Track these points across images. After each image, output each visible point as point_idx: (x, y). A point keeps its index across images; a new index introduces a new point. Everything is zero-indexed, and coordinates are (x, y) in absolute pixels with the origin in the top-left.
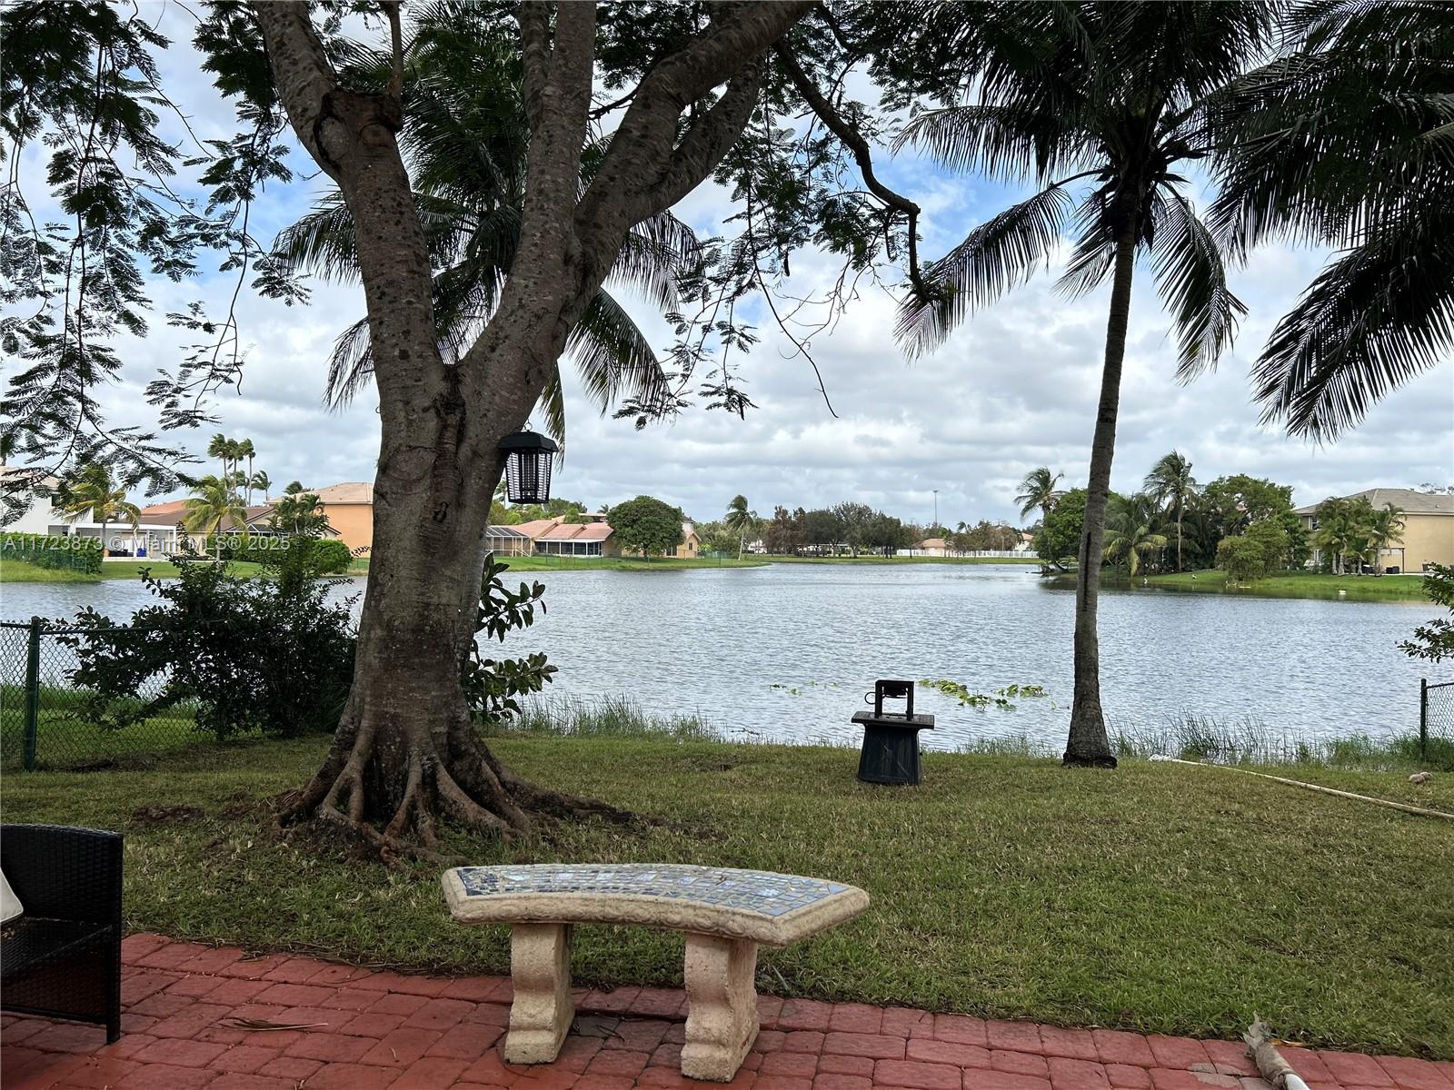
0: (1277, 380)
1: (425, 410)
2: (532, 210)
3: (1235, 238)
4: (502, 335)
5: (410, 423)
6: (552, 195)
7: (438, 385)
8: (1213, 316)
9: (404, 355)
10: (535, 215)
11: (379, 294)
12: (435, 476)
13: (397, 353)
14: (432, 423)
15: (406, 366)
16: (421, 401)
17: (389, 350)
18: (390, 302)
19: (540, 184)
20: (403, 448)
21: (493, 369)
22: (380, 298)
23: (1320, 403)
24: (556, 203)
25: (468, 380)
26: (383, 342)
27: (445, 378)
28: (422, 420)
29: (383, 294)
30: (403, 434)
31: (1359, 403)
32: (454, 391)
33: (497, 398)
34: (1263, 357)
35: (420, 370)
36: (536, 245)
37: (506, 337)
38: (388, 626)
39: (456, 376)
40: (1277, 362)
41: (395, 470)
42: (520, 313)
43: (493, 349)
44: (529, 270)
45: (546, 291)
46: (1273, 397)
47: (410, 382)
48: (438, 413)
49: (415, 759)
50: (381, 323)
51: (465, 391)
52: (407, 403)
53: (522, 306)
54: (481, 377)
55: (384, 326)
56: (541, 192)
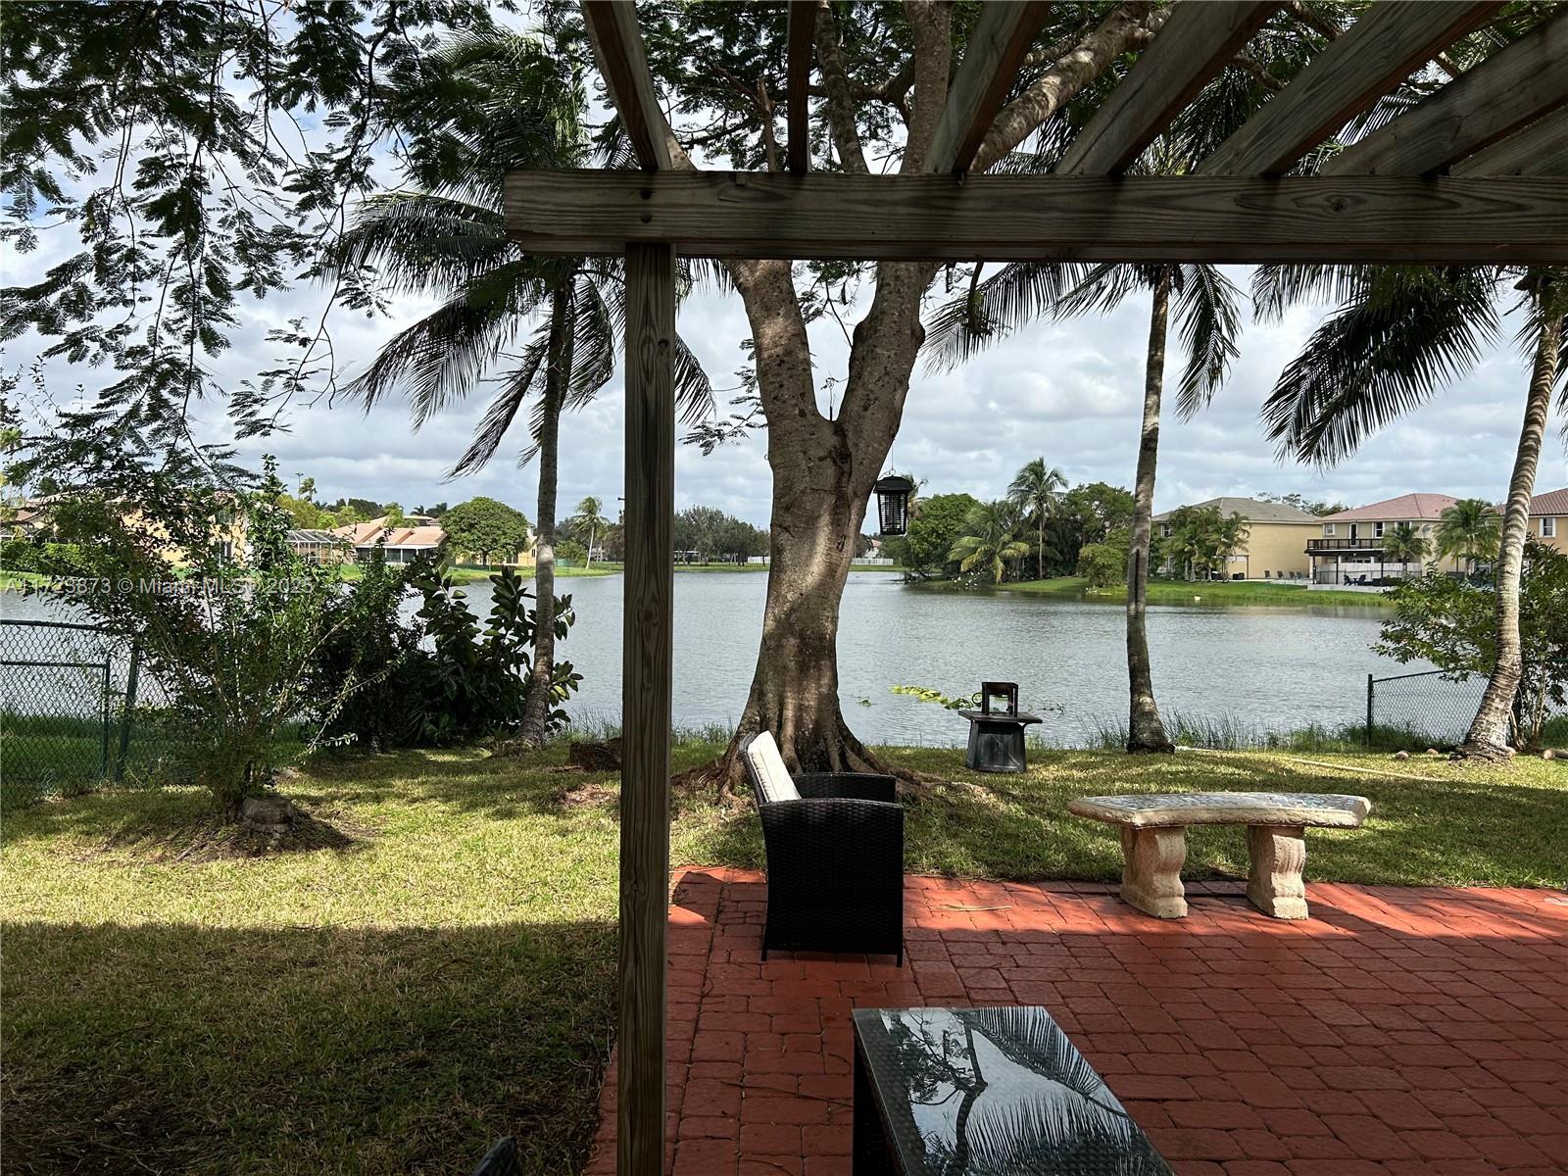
0: (1285, 420)
1: (821, 459)
2: (891, 293)
3: (1273, 297)
4: (872, 396)
5: (810, 469)
6: (906, 281)
7: (831, 440)
8: (1209, 359)
9: (802, 414)
10: (893, 296)
11: (778, 362)
12: (837, 514)
13: (797, 412)
14: (829, 471)
15: (805, 422)
16: (817, 452)
17: (790, 409)
18: (789, 369)
19: (896, 271)
20: (808, 491)
21: (867, 425)
22: (779, 365)
23: (1325, 437)
24: (909, 287)
25: (850, 435)
26: (784, 402)
27: (835, 433)
28: (819, 467)
29: (782, 361)
30: (807, 479)
31: (1354, 440)
32: (844, 444)
33: (870, 449)
34: (1269, 401)
35: (814, 426)
36: (895, 322)
37: (876, 399)
38: (802, 637)
39: (842, 430)
40: (1282, 405)
41: (799, 508)
42: (886, 378)
43: (866, 409)
44: (891, 344)
45: (903, 361)
46: (1283, 436)
47: (807, 436)
48: (835, 462)
49: (830, 742)
50: (781, 386)
51: (850, 444)
52: (805, 453)
53: (887, 374)
54: (858, 432)
55: (785, 388)
56: (897, 278)
